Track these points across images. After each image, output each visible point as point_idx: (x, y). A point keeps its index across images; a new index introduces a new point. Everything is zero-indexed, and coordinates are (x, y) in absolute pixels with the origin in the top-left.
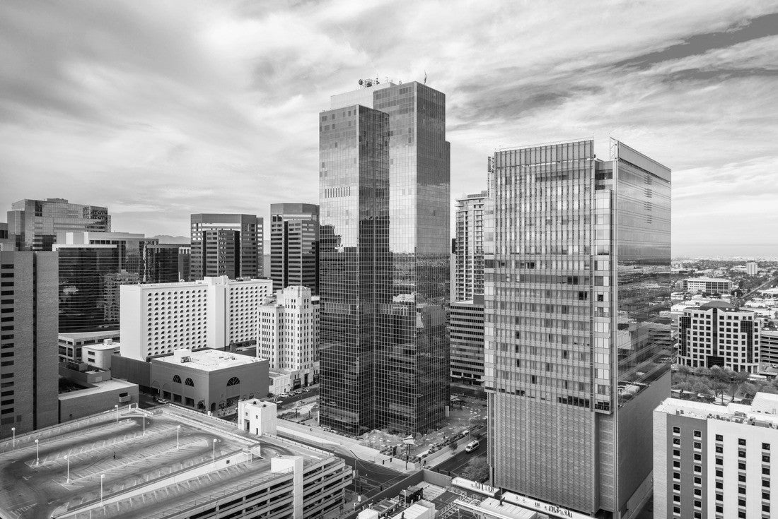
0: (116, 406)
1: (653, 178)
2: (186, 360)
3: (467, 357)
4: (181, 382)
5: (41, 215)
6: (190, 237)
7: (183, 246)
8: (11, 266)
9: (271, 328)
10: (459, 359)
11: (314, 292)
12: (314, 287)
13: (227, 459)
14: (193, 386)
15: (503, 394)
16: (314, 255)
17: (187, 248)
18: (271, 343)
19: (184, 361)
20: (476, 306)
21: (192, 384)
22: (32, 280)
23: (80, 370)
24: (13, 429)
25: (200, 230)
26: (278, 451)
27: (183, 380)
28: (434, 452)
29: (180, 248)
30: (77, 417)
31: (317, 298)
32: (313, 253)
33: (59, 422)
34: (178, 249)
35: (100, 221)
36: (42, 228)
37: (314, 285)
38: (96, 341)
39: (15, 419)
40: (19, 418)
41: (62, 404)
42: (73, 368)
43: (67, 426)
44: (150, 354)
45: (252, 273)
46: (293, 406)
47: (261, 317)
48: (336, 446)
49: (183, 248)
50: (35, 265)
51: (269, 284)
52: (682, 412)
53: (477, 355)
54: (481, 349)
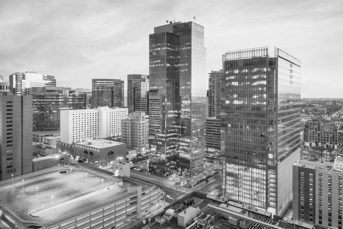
0: (59, 164)
1: (293, 65)
2: (90, 144)
3: (213, 142)
4: (87, 154)
5: (25, 79)
6: (91, 89)
7: (89, 93)
8: (11, 102)
9: (128, 129)
10: (209, 143)
11: (147, 113)
12: (147, 111)
13: (108, 187)
14: (93, 155)
15: (229, 158)
16: (147, 97)
17: (90, 94)
18: (127, 136)
19: (89, 144)
20: (217, 120)
21: (92, 154)
22: (21, 108)
23: (42, 148)
24: (12, 175)
25: (96, 86)
26: (131, 184)
27: (89, 153)
28: (198, 183)
29: (87, 94)
30: (41, 169)
31: (148, 116)
32: (146, 96)
33: (33, 172)
34: (86, 94)
35: (51, 82)
36: (25, 85)
37: (146, 110)
38: (50, 135)
39: (13, 170)
40: (15, 170)
41: (34, 163)
42: (39, 148)
43: (36, 173)
44: (74, 141)
45: (120, 105)
46: (137, 164)
47: (123, 125)
48: (156, 181)
49: (89, 94)
50: (22, 102)
51: (127, 110)
52: (305, 166)
53: (217, 141)
54: (219, 138)
